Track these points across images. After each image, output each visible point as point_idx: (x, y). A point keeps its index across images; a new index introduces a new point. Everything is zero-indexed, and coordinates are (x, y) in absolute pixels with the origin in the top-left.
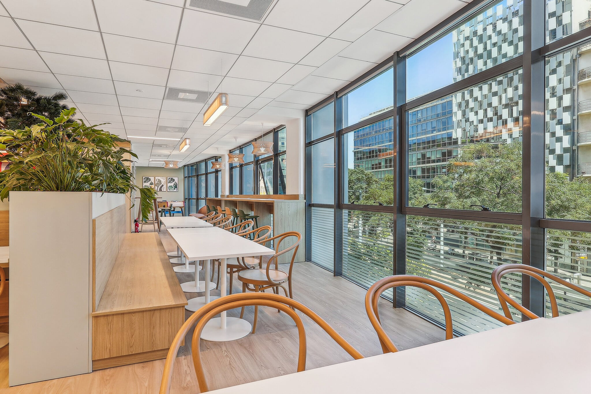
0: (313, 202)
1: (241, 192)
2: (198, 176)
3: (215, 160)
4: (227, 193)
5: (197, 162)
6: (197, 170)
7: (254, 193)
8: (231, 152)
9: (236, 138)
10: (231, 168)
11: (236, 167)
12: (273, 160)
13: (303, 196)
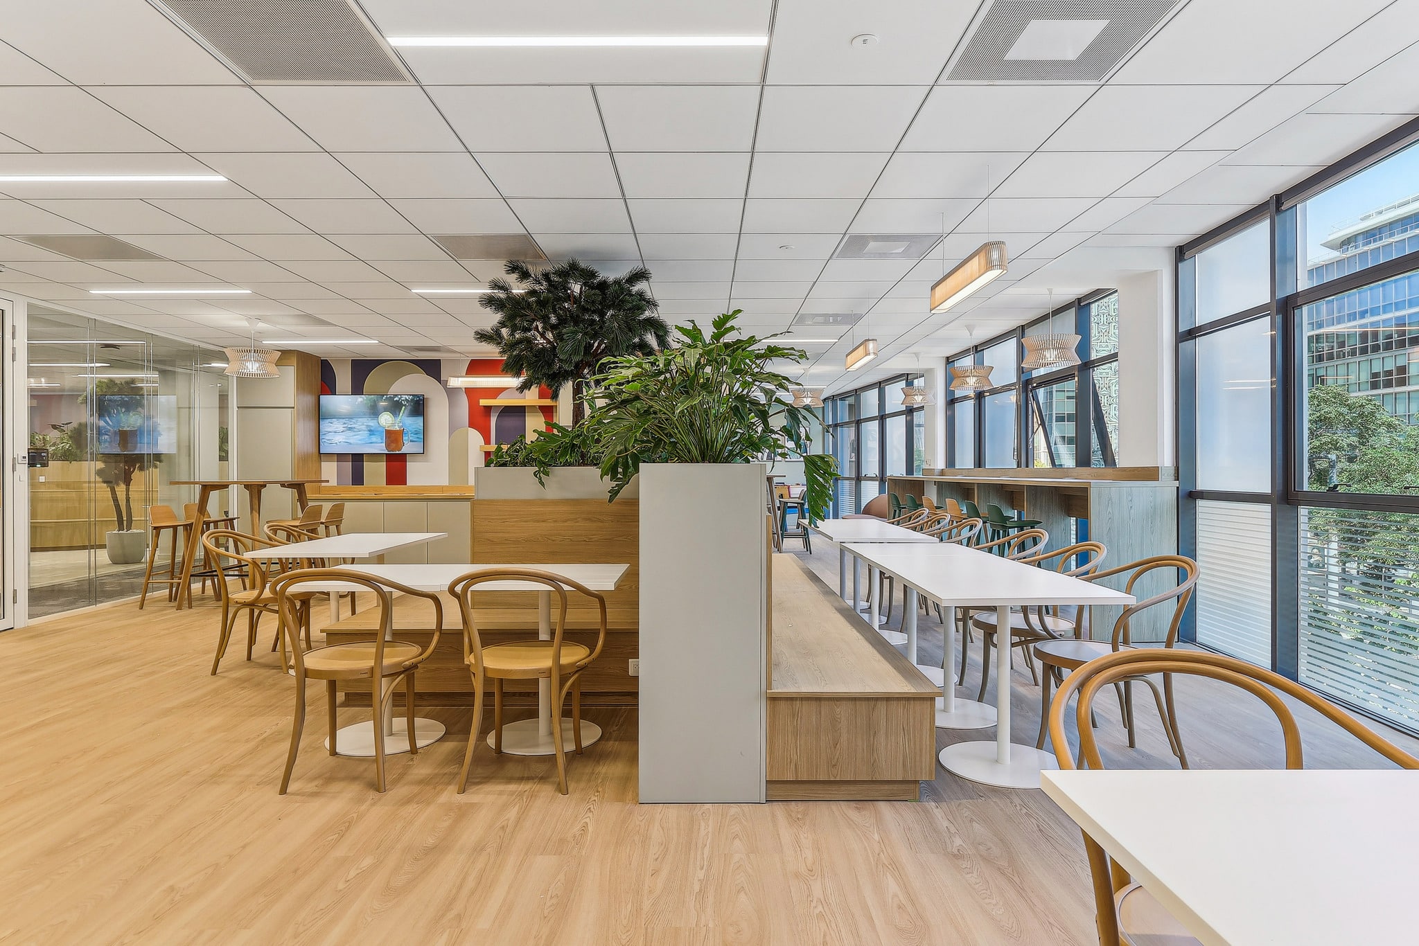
0: (1201, 486)
1: (979, 462)
2: (858, 423)
3: (907, 381)
4: (940, 464)
5: (856, 390)
6: (854, 408)
7: (1018, 462)
8: (949, 361)
9: (970, 328)
10: (951, 402)
11: (966, 398)
12: (1076, 378)
13: (1172, 472)
